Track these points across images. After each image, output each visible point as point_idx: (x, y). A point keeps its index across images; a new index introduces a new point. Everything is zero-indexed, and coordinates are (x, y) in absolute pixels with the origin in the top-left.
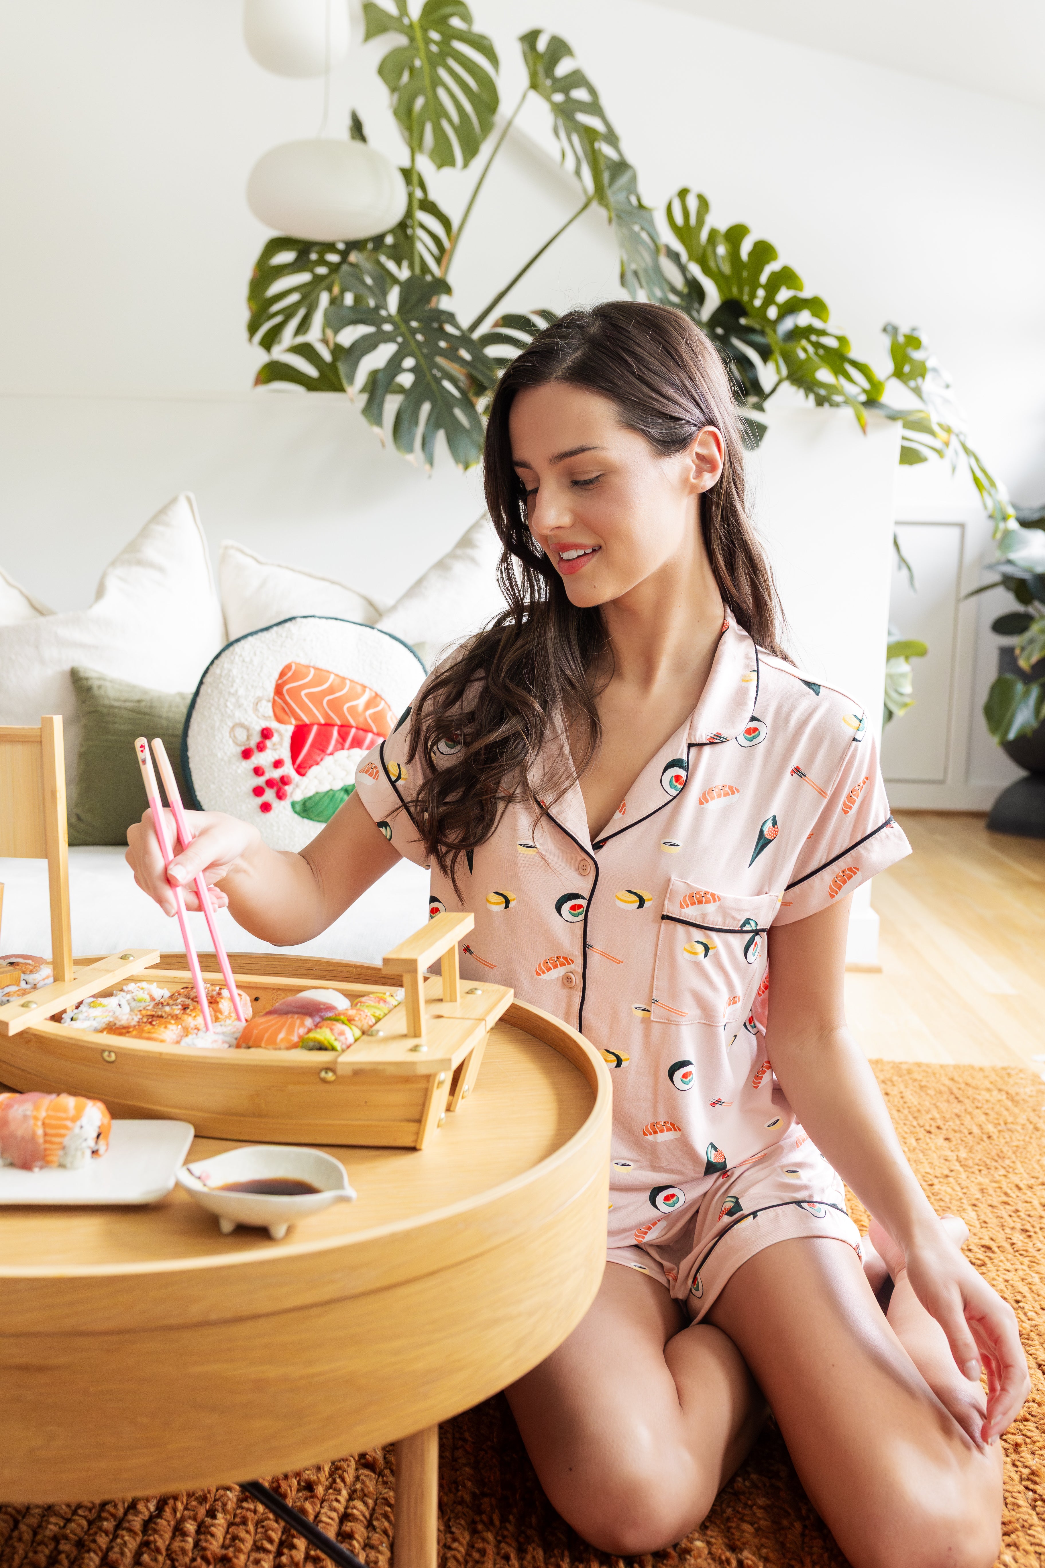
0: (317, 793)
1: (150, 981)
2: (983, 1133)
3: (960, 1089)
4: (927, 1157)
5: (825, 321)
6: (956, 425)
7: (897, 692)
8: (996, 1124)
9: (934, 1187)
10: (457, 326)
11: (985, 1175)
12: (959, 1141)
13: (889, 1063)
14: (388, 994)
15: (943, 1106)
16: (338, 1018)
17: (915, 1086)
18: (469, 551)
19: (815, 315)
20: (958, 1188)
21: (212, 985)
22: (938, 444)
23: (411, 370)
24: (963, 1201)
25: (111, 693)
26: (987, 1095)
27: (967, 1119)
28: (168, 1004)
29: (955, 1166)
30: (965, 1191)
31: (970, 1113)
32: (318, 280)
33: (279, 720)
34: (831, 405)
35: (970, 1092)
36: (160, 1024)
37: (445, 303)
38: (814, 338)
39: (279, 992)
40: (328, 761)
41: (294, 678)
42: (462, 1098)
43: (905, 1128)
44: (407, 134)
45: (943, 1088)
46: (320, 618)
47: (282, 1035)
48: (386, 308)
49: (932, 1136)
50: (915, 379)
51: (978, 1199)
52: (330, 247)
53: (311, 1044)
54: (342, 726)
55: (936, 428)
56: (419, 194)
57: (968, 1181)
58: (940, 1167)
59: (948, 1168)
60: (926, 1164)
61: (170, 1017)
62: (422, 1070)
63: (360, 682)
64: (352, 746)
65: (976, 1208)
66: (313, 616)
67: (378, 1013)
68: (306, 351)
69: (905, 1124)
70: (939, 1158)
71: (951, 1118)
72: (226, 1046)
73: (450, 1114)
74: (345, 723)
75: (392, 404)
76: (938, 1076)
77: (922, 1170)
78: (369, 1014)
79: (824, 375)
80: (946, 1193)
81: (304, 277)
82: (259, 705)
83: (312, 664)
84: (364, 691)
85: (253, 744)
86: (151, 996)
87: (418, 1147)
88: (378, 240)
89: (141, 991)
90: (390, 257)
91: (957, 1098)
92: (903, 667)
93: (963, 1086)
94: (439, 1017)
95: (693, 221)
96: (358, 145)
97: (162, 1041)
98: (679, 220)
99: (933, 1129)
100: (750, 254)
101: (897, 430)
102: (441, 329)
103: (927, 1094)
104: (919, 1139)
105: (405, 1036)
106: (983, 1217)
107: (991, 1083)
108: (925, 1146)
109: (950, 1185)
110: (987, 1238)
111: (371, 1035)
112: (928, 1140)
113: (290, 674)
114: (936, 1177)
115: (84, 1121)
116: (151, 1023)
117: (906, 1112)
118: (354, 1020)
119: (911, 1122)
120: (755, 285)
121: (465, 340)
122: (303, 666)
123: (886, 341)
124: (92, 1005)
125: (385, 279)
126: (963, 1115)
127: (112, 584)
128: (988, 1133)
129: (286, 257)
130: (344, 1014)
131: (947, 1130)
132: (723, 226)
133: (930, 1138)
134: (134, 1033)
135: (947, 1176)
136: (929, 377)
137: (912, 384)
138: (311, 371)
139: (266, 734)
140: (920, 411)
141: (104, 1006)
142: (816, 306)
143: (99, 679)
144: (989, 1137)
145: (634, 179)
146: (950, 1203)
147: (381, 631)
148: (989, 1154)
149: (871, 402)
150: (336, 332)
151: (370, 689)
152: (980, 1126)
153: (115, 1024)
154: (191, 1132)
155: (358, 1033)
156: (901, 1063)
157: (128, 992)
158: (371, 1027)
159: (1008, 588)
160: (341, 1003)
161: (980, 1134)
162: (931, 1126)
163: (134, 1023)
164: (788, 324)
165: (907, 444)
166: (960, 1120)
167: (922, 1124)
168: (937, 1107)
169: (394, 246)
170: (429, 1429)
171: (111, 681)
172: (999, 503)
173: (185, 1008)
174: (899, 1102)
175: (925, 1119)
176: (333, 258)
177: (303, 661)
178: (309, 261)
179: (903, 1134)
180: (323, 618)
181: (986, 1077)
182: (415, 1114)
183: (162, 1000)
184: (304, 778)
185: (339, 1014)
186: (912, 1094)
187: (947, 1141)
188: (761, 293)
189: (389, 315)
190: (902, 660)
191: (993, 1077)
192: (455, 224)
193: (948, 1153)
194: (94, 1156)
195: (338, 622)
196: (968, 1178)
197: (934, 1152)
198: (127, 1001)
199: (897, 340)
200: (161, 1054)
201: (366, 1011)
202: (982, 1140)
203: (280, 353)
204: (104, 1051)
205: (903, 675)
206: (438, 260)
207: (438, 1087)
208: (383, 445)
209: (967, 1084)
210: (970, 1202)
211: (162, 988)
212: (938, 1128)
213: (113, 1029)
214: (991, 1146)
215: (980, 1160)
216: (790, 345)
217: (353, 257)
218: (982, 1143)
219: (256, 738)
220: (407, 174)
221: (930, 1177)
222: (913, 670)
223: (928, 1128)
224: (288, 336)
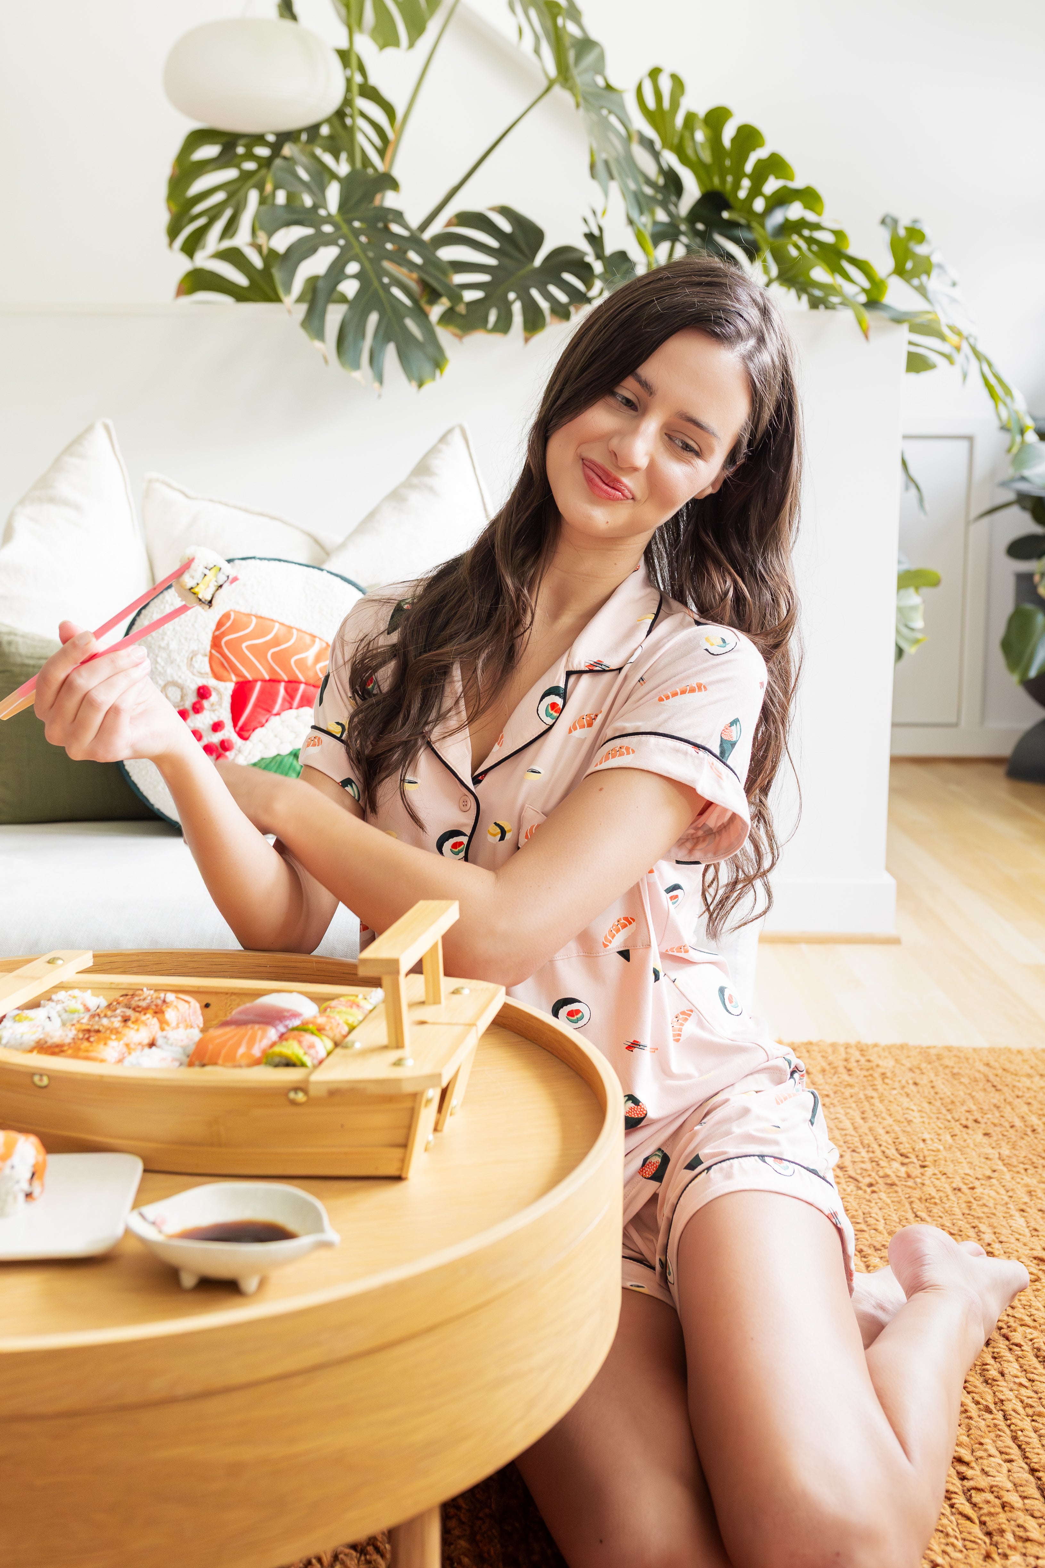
0: (263, 759)
1: (83, 988)
2: (1026, 1126)
3: (997, 1075)
4: (966, 1156)
5: (819, 214)
6: (966, 327)
7: (907, 626)
8: (1039, 1115)
9: (975, 1190)
10: (406, 227)
11: (1032, 1174)
12: (1001, 1137)
13: (916, 1048)
14: (361, 996)
15: (980, 1095)
16: (306, 1027)
17: (946, 1074)
18: (428, 480)
19: (808, 207)
20: (1003, 1191)
21: (156, 991)
22: (946, 348)
23: (355, 276)
24: (1009, 1206)
25: (23, 650)
26: (1027, 1082)
27: (1007, 1110)
28: (106, 1016)
29: (997, 1165)
30: (1010, 1194)
31: (1010, 1103)
32: (246, 176)
33: (218, 677)
34: (827, 308)
35: (1009, 1079)
36: (99, 1040)
37: (390, 200)
38: (806, 233)
39: (233, 997)
40: (274, 722)
41: (234, 628)
42: (451, 1114)
43: (939, 1123)
44: (343, 11)
45: (978, 1075)
46: (261, 559)
47: (242, 1050)
48: (325, 208)
49: (970, 1131)
50: (919, 277)
51: (1026, 1203)
52: (259, 139)
53: (277, 1060)
54: (290, 682)
55: (946, 331)
56: (358, 79)
57: (1014, 1182)
58: (980, 1167)
59: (990, 1168)
60: (965, 1164)
61: (108, 1032)
62: (408, 1088)
63: (308, 631)
64: (301, 705)
65: (1025, 1214)
66: (254, 558)
67: (352, 1020)
68: (233, 256)
69: (938, 1118)
70: (979, 1156)
71: (990, 1110)
72: (177, 1064)
73: (438, 1134)
74: (292, 679)
75: (335, 315)
76: (971, 1061)
77: (961, 1172)
78: (341, 1022)
79: (819, 274)
80: (990, 1197)
81: (230, 174)
82: (194, 660)
83: (253, 612)
84: (314, 642)
85: (188, 705)
86: (85, 1006)
87: (404, 1176)
88: (313, 130)
89: (74, 1001)
90: (326, 149)
91: (994, 1086)
92: (914, 598)
93: (1000, 1072)
94: (423, 1023)
95: (666, 104)
96: (288, 23)
97: (102, 1061)
98: (651, 103)
99: (970, 1123)
100: (733, 140)
101: (903, 333)
102: (386, 229)
103: (961, 1083)
104: (956, 1135)
105: (385, 1048)
106: (1033, 1224)
107: (1032, 1067)
108: (962, 1143)
109: (994, 1188)
110: (1039, 1248)
111: (346, 1047)
112: (966, 1137)
113: (228, 624)
114: (977, 1178)
115: (15, 1159)
116: (88, 1039)
117: (938, 1104)
118: (324, 1029)
119: (945, 1115)
120: (739, 175)
121: (414, 241)
122: (244, 614)
123: (884, 236)
124: (17, 1018)
125: (322, 174)
126: (1002, 1106)
127: (21, 525)
128: (1032, 1126)
129: (209, 151)
130: (313, 1023)
131: (986, 1123)
132: (701, 111)
133: (967, 1133)
134: (70, 1052)
135: (990, 1178)
136: (934, 273)
137: (916, 282)
138: (240, 279)
139: (203, 693)
140: (928, 312)
141: (31, 1020)
142: (809, 197)
143: (10, 633)
144: (1034, 1131)
145: (602, 57)
146: (995, 1208)
147: (331, 573)
148: (1034, 1150)
149: (873, 304)
150: (270, 234)
151: (320, 639)
152: (1023, 1117)
153: (46, 1042)
154: (139, 1166)
155: (330, 1045)
156: (929, 1048)
157: (58, 1002)
158: (345, 1036)
159: (1024, 508)
160: (308, 1010)
161: (1023, 1127)
162: (967, 1119)
163: (68, 1040)
164: (777, 218)
165: (914, 349)
166: (1000, 1112)
167: (957, 1117)
168: (973, 1097)
169: (331, 137)
170: (429, 1511)
171: (23, 636)
172: (1016, 412)
173: (126, 1020)
174: (929, 1093)
175: (960, 1112)
176: (263, 152)
177: (244, 609)
178: (236, 155)
179: (937, 1129)
180: (265, 559)
181: (1025, 1061)
182: (401, 1140)
183: (98, 1011)
184: (248, 742)
185: (307, 1023)
186: (943, 1084)
187: (986, 1137)
188: (746, 183)
189: (329, 215)
190: (911, 590)
191: (1033, 1061)
192: (400, 111)
193: (989, 1151)
194: (29, 1199)
195: (282, 563)
196: (1012, 1178)
197: (973, 1149)
198: (58, 1012)
199: (897, 234)
200: (102, 1076)
201: (337, 1017)
202: (1026, 1134)
203: (204, 260)
204: (33, 1074)
205: (914, 608)
206: (382, 153)
207: (426, 1105)
208: (326, 361)
209: (1004, 1070)
210: (1017, 1207)
211: (98, 996)
212: (976, 1121)
213: (44, 1047)
214: (1036, 1141)
215: (1025, 1157)
216: (780, 241)
217: (288, 150)
218: (1026, 1137)
219: (192, 698)
220: (345, 56)
221: (971, 1179)
222: (924, 601)
223: (964, 1122)
224: (213, 241)
